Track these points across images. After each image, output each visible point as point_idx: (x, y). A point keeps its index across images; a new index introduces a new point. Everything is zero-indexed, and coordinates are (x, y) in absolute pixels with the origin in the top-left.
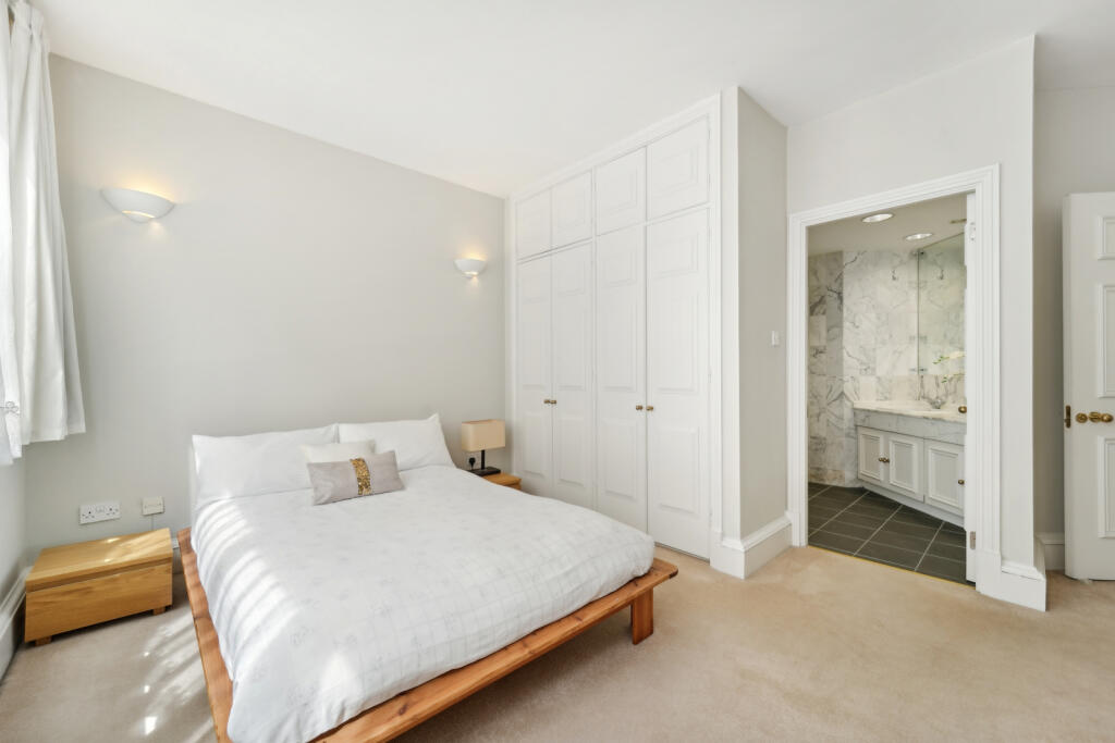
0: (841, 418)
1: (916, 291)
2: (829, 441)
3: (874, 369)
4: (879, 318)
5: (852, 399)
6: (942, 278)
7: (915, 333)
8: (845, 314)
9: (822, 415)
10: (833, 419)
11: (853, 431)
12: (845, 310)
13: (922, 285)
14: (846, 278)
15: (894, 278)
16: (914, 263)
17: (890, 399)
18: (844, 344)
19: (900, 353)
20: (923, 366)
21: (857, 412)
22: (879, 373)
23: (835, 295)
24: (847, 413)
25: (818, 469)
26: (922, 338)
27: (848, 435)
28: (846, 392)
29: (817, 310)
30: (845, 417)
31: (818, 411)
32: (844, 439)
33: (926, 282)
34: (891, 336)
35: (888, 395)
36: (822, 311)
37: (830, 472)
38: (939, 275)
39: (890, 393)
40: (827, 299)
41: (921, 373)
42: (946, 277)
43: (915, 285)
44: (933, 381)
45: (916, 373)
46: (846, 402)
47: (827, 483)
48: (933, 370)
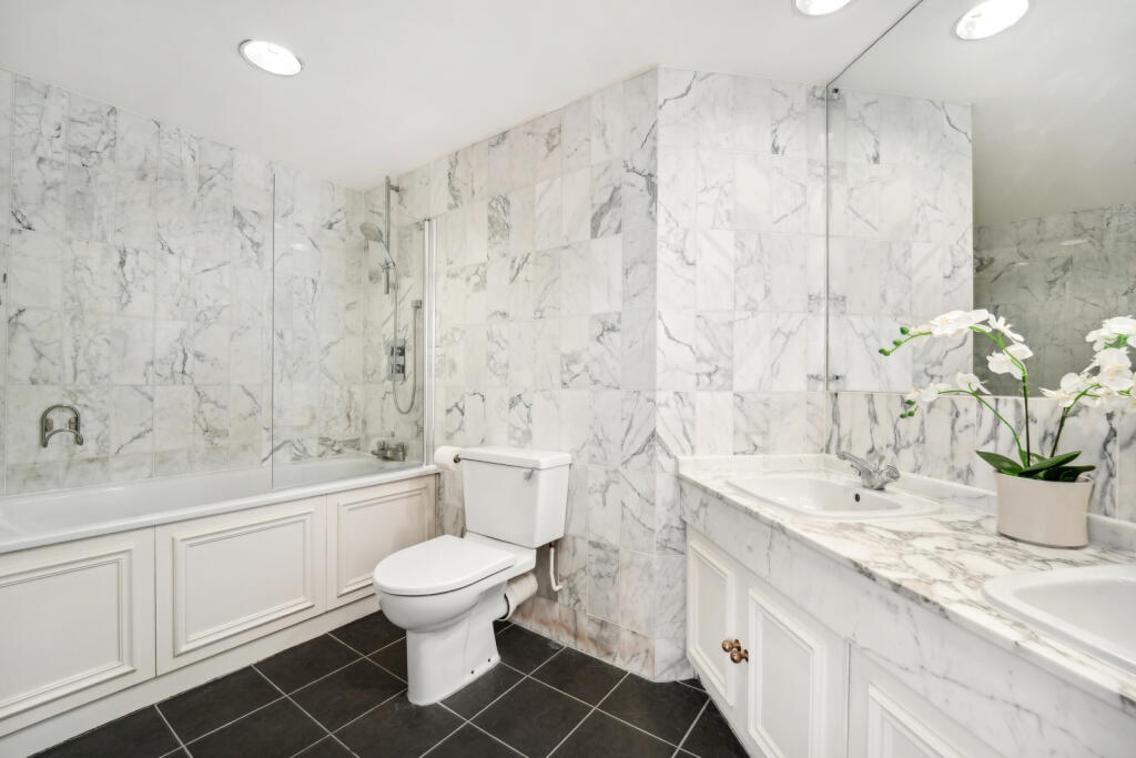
0: (649, 501)
1: (823, 186)
2: (625, 556)
3: (729, 375)
4: (740, 245)
5: (675, 451)
6: (876, 159)
7: (819, 286)
8: (661, 231)
9: (613, 487)
10: (633, 502)
11: (677, 535)
12: (661, 217)
13: (834, 171)
14: (664, 136)
15: (775, 150)
16: (819, 114)
17: (765, 450)
18: (660, 306)
19: (788, 335)
20: (836, 369)
21: (686, 487)
22: (740, 385)
23: (642, 182)
24: (664, 489)
25: (603, 624)
26: (834, 301)
27: (664, 547)
28: (661, 432)
29: (604, 222)
30: (658, 502)
31: (603, 479)
32: (655, 556)
33: (844, 165)
34: (767, 292)
35: (758, 440)
36: (615, 225)
37: (626, 636)
38: (872, 152)
39: (765, 434)
40: (625, 192)
41: (833, 387)
42: (882, 158)
43: (821, 170)
44: (864, 406)
45: (821, 386)
46: (662, 458)
47: (619, 663)
48: (859, 379)
